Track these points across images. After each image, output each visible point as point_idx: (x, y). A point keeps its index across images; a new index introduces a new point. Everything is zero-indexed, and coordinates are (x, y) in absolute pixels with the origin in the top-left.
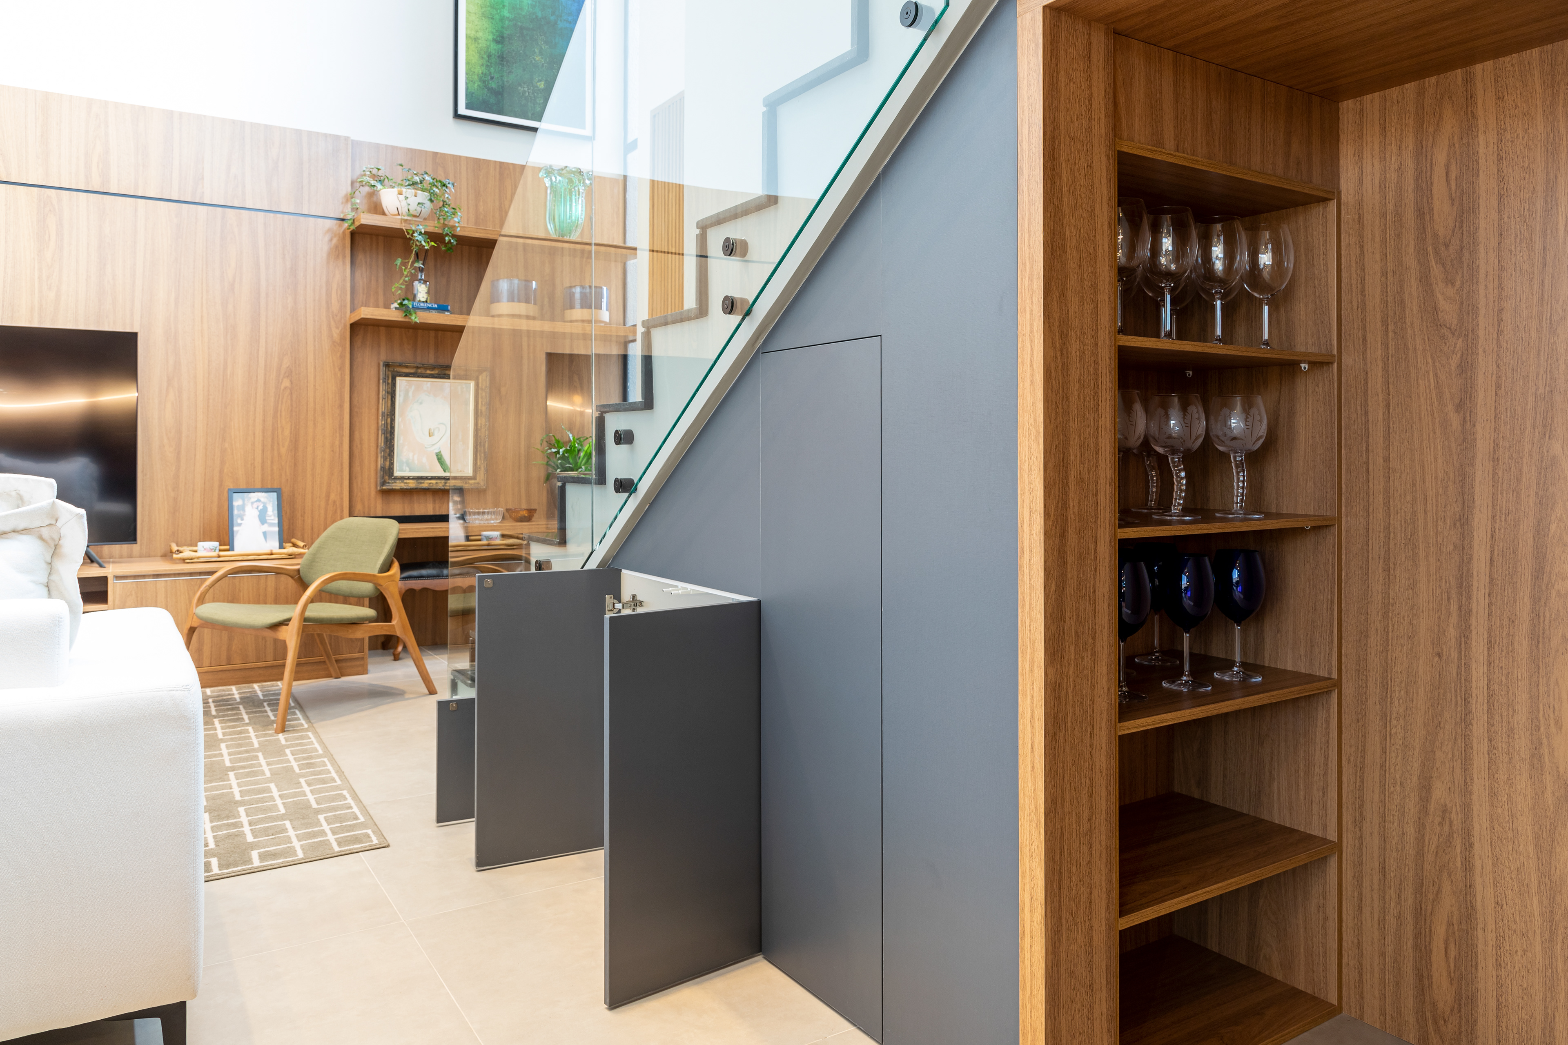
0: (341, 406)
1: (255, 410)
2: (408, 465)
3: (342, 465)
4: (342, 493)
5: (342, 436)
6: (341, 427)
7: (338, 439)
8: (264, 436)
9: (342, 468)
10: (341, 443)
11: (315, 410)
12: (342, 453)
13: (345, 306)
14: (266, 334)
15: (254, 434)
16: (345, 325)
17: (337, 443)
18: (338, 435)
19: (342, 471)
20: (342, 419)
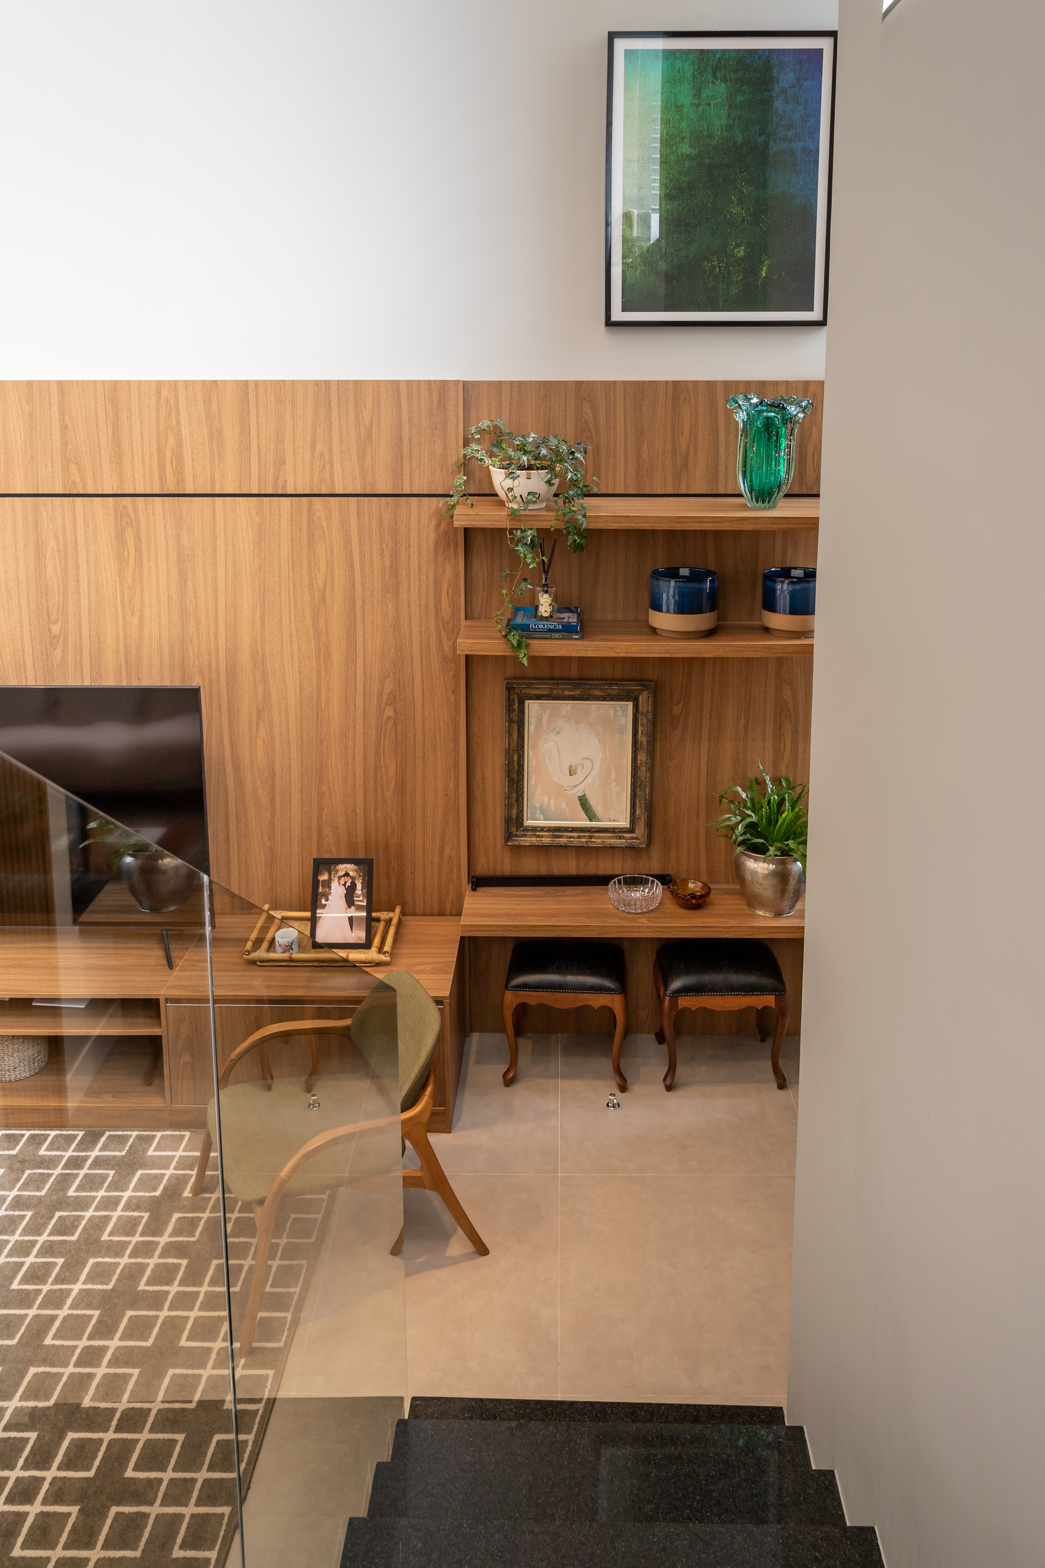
0: (456, 740)
1: (354, 746)
2: (542, 812)
3: (458, 812)
4: (458, 847)
5: (457, 777)
6: (456, 766)
7: (452, 780)
8: (365, 778)
9: (459, 816)
10: (457, 786)
11: (424, 744)
12: (458, 798)
13: (458, 610)
14: (364, 652)
15: (354, 775)
17: (452, 785)
18: (452, 775)
19: (458, 820)
20: (457, 756)
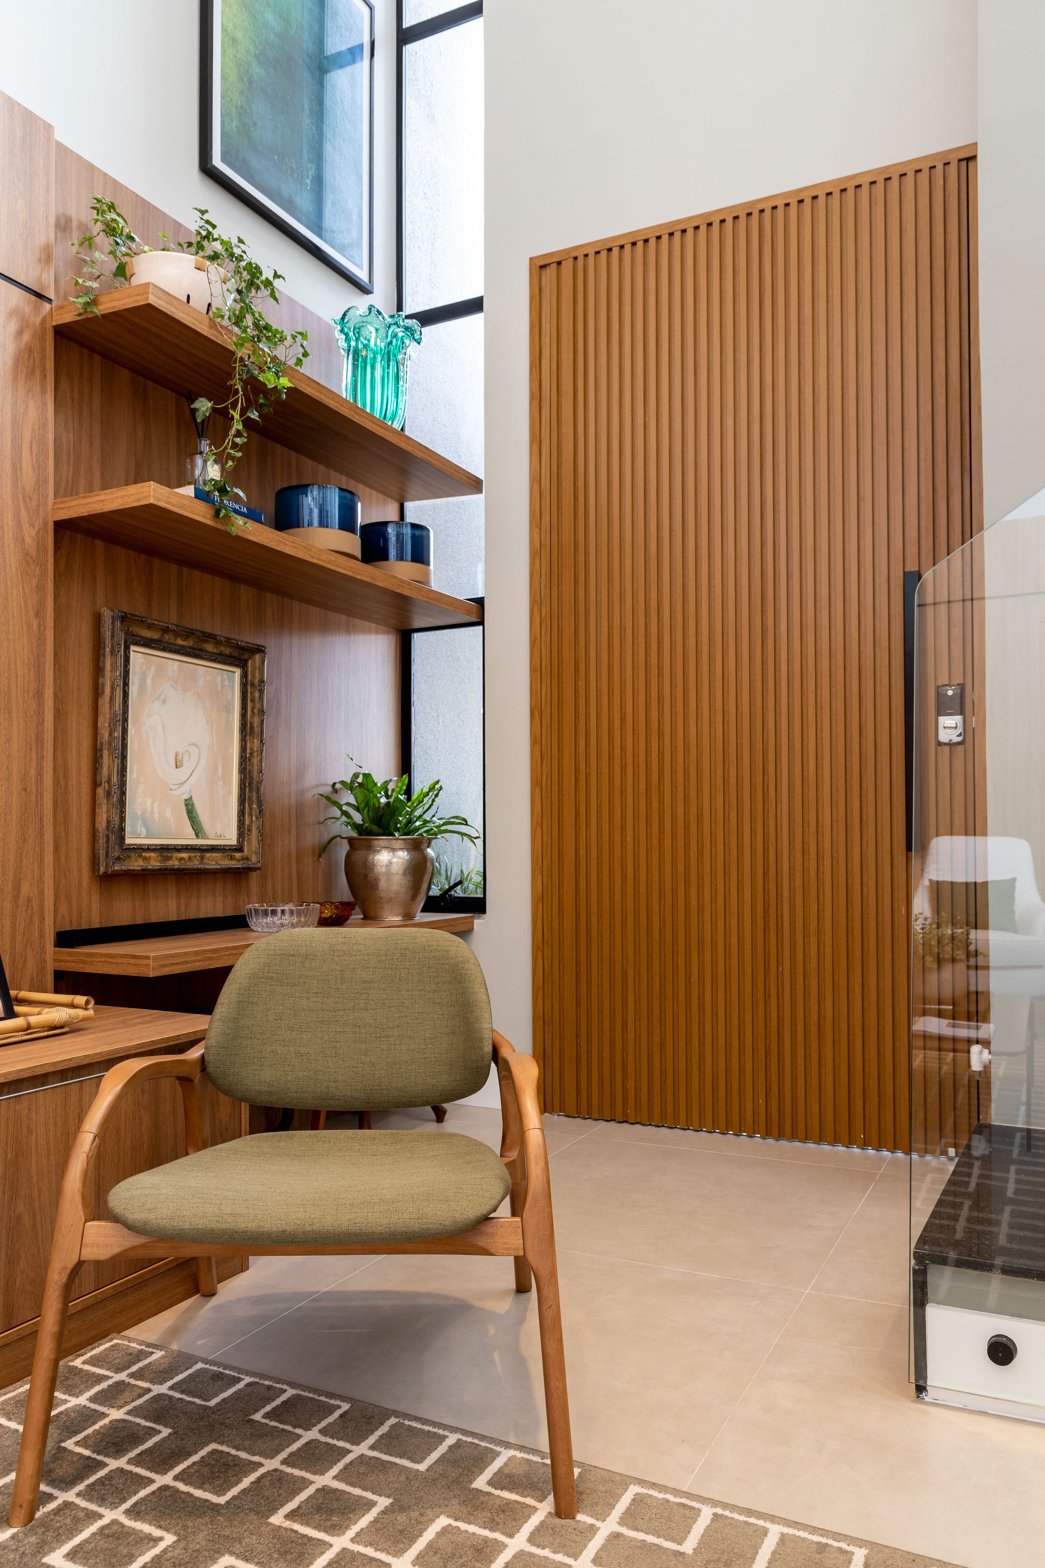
0: (39, 694)
2: (145, 823)
3: (41, 820)
4: (41, 881)
5: (41, 758)
6: (39, 739)
7: (34, 763)
9: (42, 827)
10: (40, 774)
12: (42, 795)
13: (46, 482)
16: (46, 523)
17: (33, 772)
18: (34, 755)
19: (41, 834)
20: (41, 723)
